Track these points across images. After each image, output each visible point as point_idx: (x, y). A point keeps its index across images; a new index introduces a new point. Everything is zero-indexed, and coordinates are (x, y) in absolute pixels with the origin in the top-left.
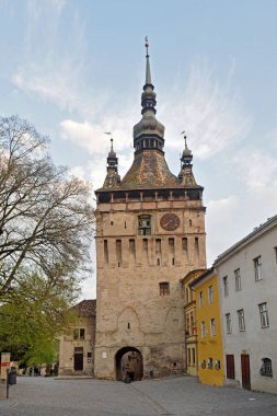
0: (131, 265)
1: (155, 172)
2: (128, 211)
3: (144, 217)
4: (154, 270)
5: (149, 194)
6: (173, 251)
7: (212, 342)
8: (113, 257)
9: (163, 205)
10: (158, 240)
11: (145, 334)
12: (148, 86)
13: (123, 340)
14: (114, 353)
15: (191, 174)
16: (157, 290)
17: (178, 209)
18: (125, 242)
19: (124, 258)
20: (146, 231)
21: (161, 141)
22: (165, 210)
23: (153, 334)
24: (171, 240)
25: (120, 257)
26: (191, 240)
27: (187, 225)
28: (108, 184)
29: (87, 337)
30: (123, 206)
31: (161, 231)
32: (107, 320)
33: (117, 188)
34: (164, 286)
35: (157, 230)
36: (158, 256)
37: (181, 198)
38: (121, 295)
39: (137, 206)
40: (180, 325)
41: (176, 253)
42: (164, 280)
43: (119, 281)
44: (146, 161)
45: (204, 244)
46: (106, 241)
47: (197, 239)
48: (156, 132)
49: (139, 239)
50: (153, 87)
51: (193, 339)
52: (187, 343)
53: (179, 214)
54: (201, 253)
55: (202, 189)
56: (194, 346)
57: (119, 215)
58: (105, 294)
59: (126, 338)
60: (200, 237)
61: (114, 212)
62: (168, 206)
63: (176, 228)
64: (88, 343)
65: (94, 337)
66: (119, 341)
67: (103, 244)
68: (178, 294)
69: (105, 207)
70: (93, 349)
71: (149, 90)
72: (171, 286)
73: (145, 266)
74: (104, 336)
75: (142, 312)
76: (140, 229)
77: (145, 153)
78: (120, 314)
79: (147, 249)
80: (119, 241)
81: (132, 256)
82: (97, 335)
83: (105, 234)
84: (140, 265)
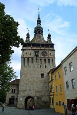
0: (32, 67)
1: (40, 39)
2: (32, 50)
3: (36, 52)
4: (39, 69)
5: (38, 45)
6: (45, 63)
7: (61, 94)
8: (26, 64)
9: (42, 48)
10: (41, 59)
11: (36, 92)
12: (39, 18)
13: (28, 94)
14: (25, 98)
15: (51, 40)
16: (40, 76)
17: (47, 50)
18: (30, 59)
19: (30, 65)
20: (37, 56)
21: (42, 32)
22: (43, 50)
23: (38, 92)
24: (45, 60)
25: (28, 64)
26: (51, 60)
27: (50, 55)
28: (26, 42)
29: (16, 92)
30: (30, 48)
31: (42, 56)
32: (23, 86)
33: (29, 43)
34: (42, 75)
35: (40, 56)
36: (40, 65)
37: (48, 47)
38: (28, 77)
39: (35, 48)
40: (47, 89)
41: (46, 64)
42: (42, 73)
43: (28, 72)
44: (38, 36)
45: (55, 61)
46: (24, 59)
47: (53, 59)
48: (41, 29)
49: (35, 58)
50: (40, 19)
51: (52, 94)
52: (50, 96)
53: (47, 52)
54: (54, 64)
55: (54, 44)
56: (52, 96)
57: (29, 51)
58: (23, 76)
59: (29, 93)
60: (54, 59)
61: (27, 50)
62: (44, 49)
63: (46, 56)
64: (16, 94)
65: (18, 92)
66: (26, 94)
67: (23, 60)
68: (47, 78)
69: (25, 48)
70: (18, 97)
71: (39, 19)
72: (44, 75)
73: (36, 68)
74: (22, 92)
75: (35, 84)
76: (35, 55)
77: (38, 34)
78: (27, 84)
79: (37, 62)
80: (28, 59)
81: (32, 64)
82: (19, 91)
83: (24, 57)
84: (35, 67)
